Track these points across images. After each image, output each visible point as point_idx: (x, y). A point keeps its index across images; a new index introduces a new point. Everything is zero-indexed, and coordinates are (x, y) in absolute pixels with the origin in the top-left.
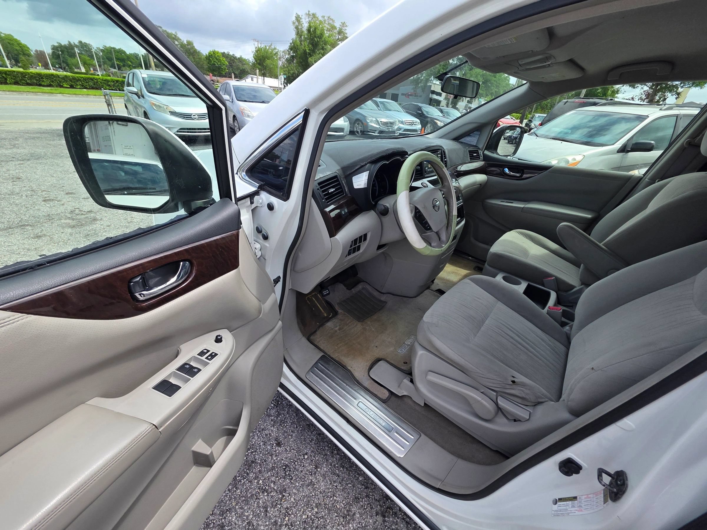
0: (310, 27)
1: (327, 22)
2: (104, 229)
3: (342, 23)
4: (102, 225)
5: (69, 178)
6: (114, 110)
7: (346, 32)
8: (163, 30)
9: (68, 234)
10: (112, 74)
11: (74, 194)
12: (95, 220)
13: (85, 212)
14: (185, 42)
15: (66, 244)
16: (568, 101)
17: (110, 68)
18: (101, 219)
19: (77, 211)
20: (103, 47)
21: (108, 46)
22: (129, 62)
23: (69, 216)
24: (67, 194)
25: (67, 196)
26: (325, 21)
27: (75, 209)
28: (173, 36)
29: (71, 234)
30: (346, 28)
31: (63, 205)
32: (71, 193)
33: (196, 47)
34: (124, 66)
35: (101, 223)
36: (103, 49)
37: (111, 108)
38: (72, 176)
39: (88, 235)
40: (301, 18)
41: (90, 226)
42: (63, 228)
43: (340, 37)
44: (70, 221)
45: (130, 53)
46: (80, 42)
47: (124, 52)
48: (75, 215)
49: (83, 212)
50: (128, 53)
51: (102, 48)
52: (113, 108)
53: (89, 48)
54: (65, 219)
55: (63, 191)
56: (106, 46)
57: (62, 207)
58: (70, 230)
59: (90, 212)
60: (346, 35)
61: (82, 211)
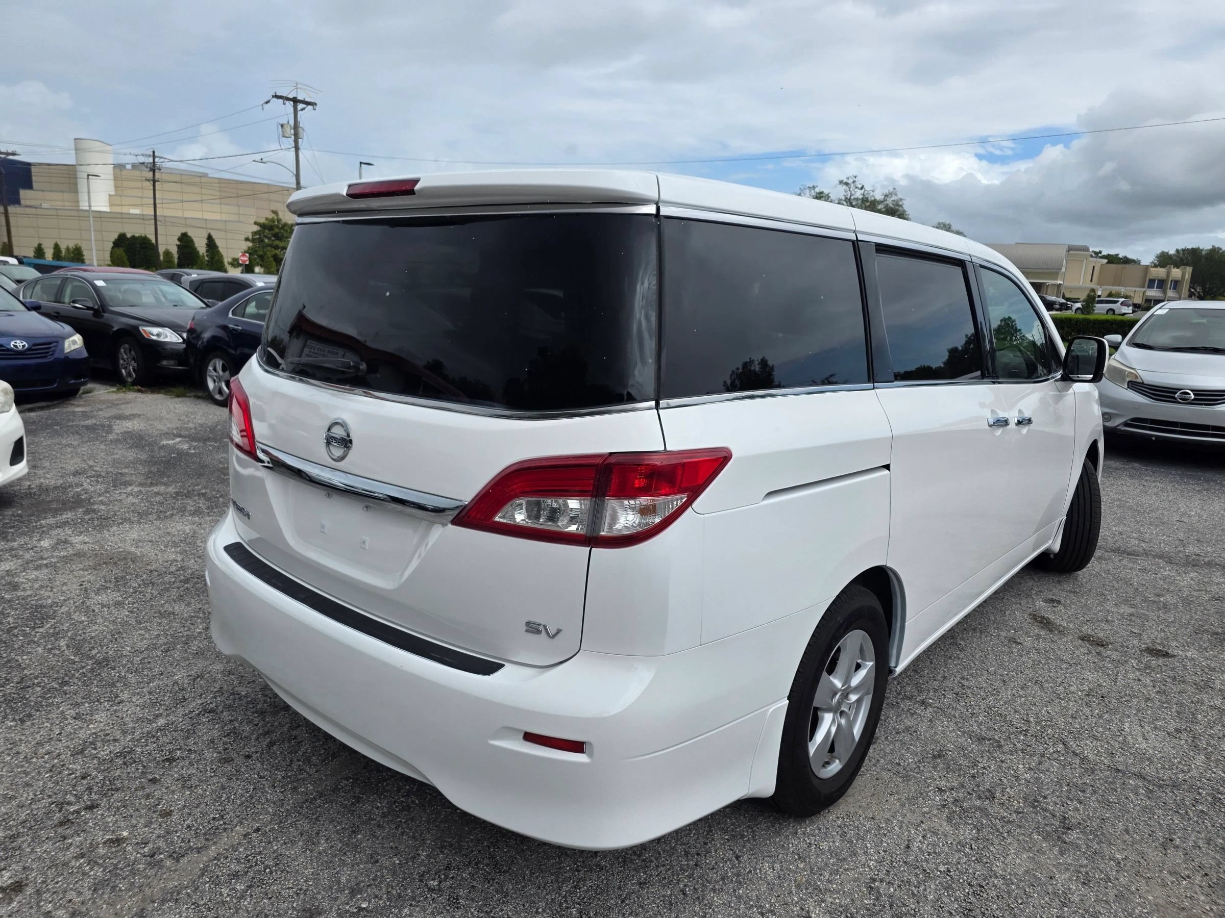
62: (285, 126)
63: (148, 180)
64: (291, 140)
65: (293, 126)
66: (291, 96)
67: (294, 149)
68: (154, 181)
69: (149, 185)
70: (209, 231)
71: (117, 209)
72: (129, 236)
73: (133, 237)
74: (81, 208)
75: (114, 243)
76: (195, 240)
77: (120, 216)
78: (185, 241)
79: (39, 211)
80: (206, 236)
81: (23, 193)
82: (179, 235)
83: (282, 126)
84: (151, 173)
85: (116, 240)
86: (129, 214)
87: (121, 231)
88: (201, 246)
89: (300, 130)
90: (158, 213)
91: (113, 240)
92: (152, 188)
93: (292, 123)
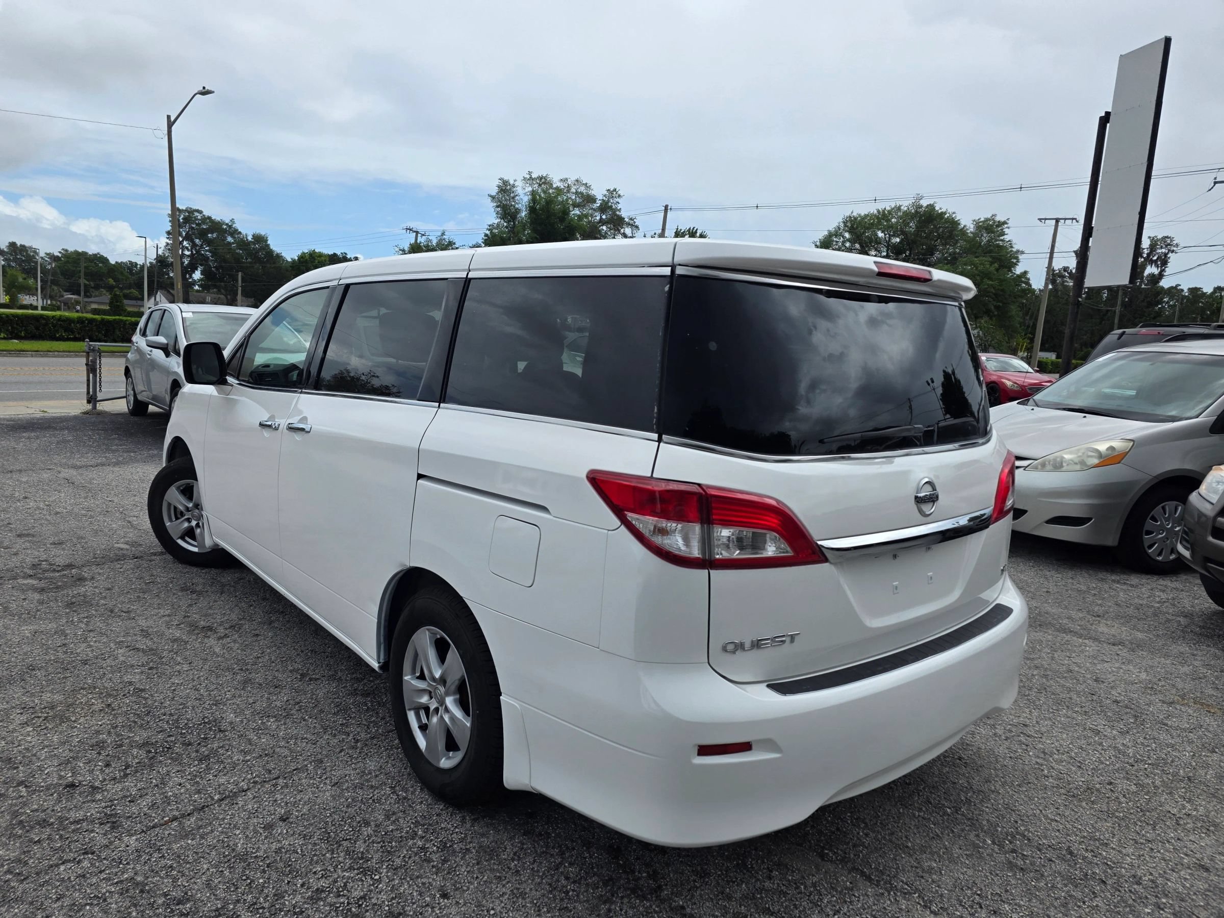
0: (534, 200)
1: (573, 190)
2: (101, 593)
3: (608, 190)
4: (96, 587)
5: (16, 510)
6: (98, 380)
7: (619, 206)
8: (204, 215)
9: (35, 602)
10: (65, 304)
11: (33, 536)
12: (81, 579)
13: (59, 566)
14: (250, 238)
15: (35, 618)
16: (1124, 332)
17: (65, 293)
18: (93, 578)
19: (44, 565)
20: (60, 252)
21: (71, 249)
22: (110, 279)
23: (31, 572)
24: (19, 536)
25: (18, 540)
26: (568, 187)
27: (39, 561)
28: (225, 227)
29: (41, 602)
30: (618, 200)
31: (16, 554)
32: (28, 535)
33: (272, 247)
34: (97, 287)
35: (93, 584)
36: (60, 255)
37: (95, 376)
38: (23, 506)
39: (72, 604)
40: (514, 186)
41: (74, 589)
42: (23, 591)
43: (604, 217)
44: (34, 582)
45: (116, 262)
46: (13, 245)
47: (104, 260)
48: (40, 571)
49: (55, 567)
50: (112, 262)
51: (57, 254)
52: (98, 375)
53: (28, 255)
54: (24, 578)
55: (11, 531)
56: (66, 251)
57: (14, 559)
58: (37, 596)
59: (70, 566)
60: (618, 213)
61: (54, 564)
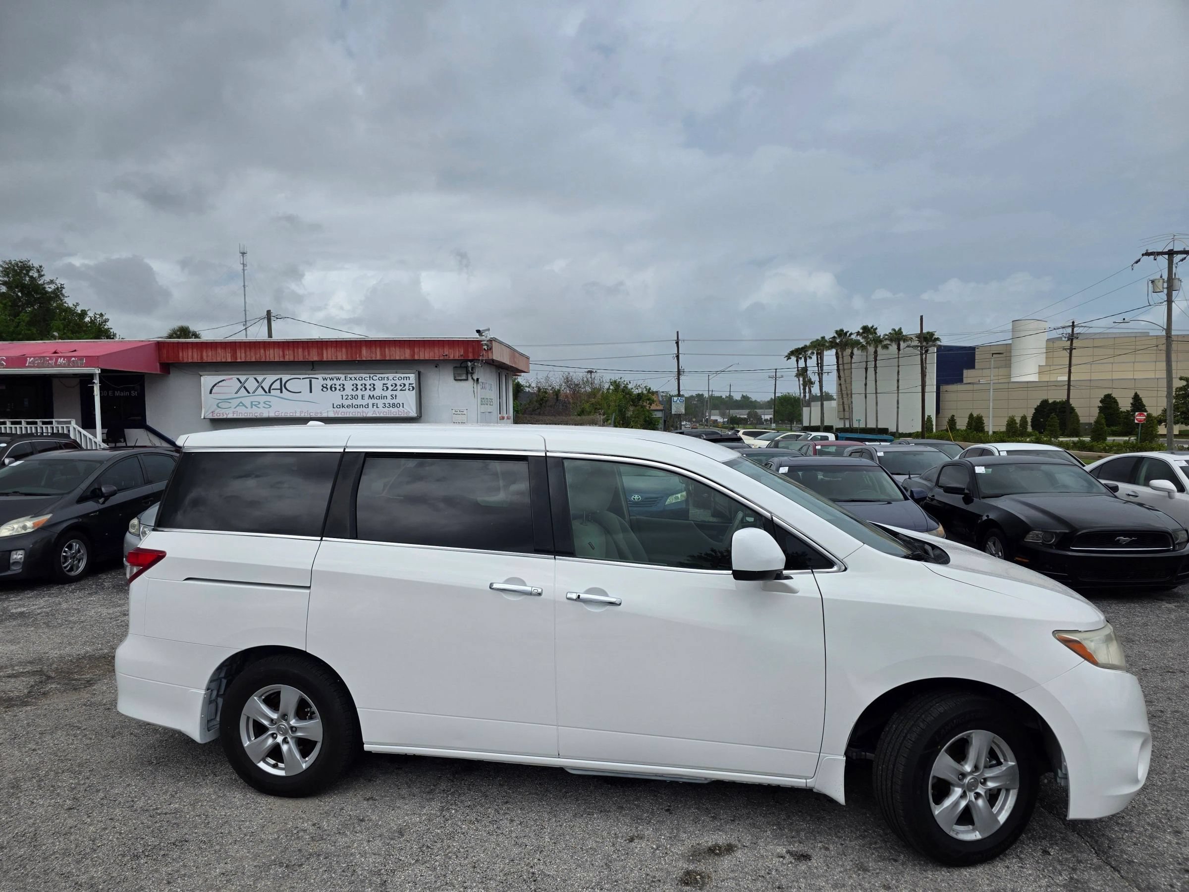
62: (1156, 281)
63: (1066, 349)
64: (1163, 296)
65: (1166, 279)
66: (1166, 250)
67: (1166, 303)
68: (1071, 349)
69: (1066, 354)
70: (1136, 391)
71: (1046, 378)
72: (1050, 401)
73: (1054, 403)
74: (1013, 380)
75: (1036, 409)
76: (1119, 400)
77: (1046, 384)
78: (1108, 404)
79: (976, 387)
80: (1132, 395)
81: (967, 373)
82: (1103, 397)
83: (1153, 282)
84: (1069, 342)
85: (1038, 406)
86: (1057, 381)
87: (1045, 398)
88: (1125, 404)
89: (1176, 282)
90: (1072, 379)
91: (1036, 407)
92: (1068, 355)
93: (1165, 277)
